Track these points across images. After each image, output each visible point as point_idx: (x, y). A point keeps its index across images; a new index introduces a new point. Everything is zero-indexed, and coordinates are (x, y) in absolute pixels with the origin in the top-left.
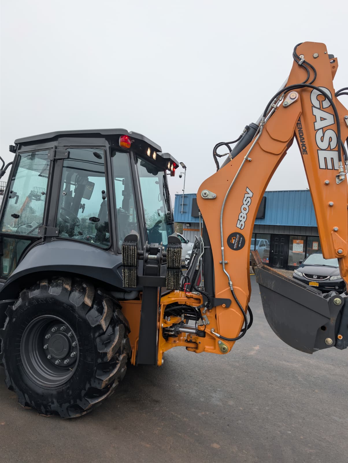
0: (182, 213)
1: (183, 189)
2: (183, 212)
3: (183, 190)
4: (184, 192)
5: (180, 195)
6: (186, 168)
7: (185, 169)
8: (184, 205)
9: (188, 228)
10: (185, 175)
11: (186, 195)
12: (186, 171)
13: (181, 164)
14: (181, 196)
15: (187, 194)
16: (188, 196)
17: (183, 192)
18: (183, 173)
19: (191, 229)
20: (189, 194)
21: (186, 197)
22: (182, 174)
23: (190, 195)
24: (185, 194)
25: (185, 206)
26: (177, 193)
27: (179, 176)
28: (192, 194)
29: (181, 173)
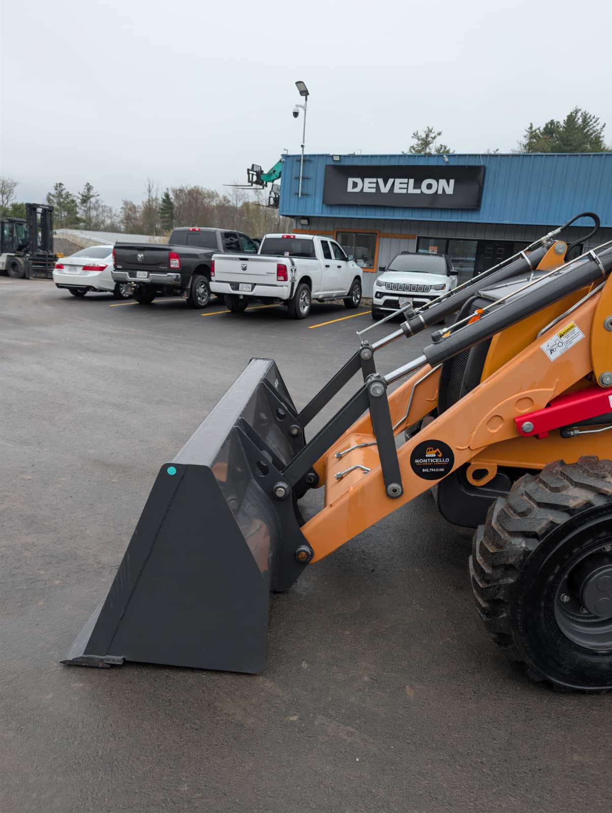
0: (300, 196)
1: (303, 144)
2: (302, 194)
3: (302, 146)
4: (303, 151)
5: (294, 156)
6: (308, 96)
7: (304, 97)
8: (303, 178)
9: (305, 228)
10: (305, 111)
11: (308, 158)
12: (307, 102)
13: (298, 84)
14: (295, 159)
15: (310, 156)
16: (312, 159)
17: (301, 149)
18: (301, 107)
19: (310, 230)
20: (314, 156)
21: (310, 161)
22: (299, 108)
23: (316, 158)
24: (305, 153)
25: (306, 180)
26: (285, 153)
27: (292, 114)
28: (323, 155)
29: (297, 106)
